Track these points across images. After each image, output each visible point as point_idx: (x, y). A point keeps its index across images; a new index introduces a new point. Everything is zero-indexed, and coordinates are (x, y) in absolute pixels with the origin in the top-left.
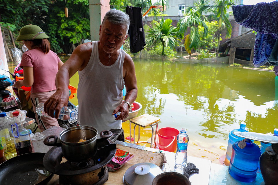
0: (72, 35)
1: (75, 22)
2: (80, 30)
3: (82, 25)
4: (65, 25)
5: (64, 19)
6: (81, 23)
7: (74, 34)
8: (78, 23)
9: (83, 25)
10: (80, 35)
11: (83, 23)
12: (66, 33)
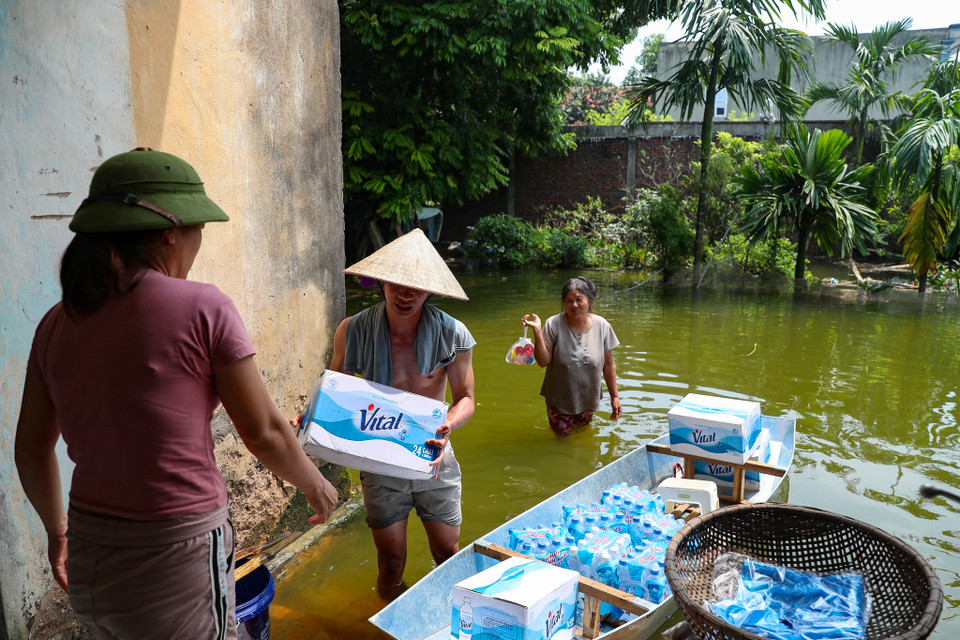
0: (388, 187)
1: (404, 133)
2: (426, 166)
3: (431, 149)
4: (364, 144)
5: (362, 123)
6: (429, 141)
7: (397, 183)
8: (419, 137)
9: (438, 148)
10: (423, 186)
11: (437, 139)
12: (365, 180)
